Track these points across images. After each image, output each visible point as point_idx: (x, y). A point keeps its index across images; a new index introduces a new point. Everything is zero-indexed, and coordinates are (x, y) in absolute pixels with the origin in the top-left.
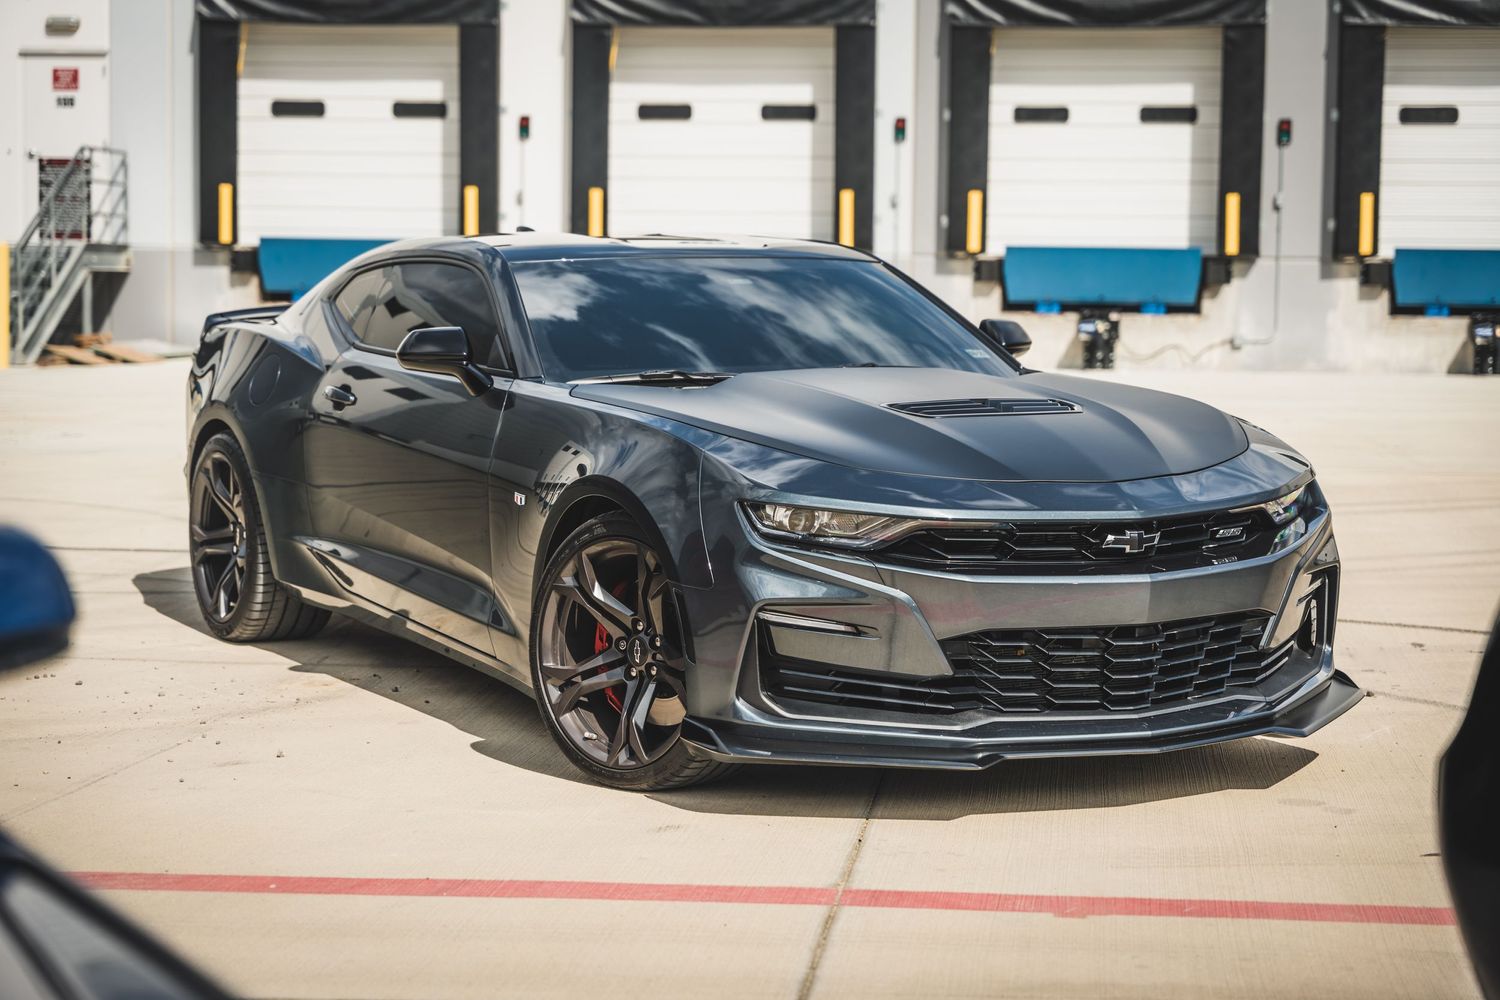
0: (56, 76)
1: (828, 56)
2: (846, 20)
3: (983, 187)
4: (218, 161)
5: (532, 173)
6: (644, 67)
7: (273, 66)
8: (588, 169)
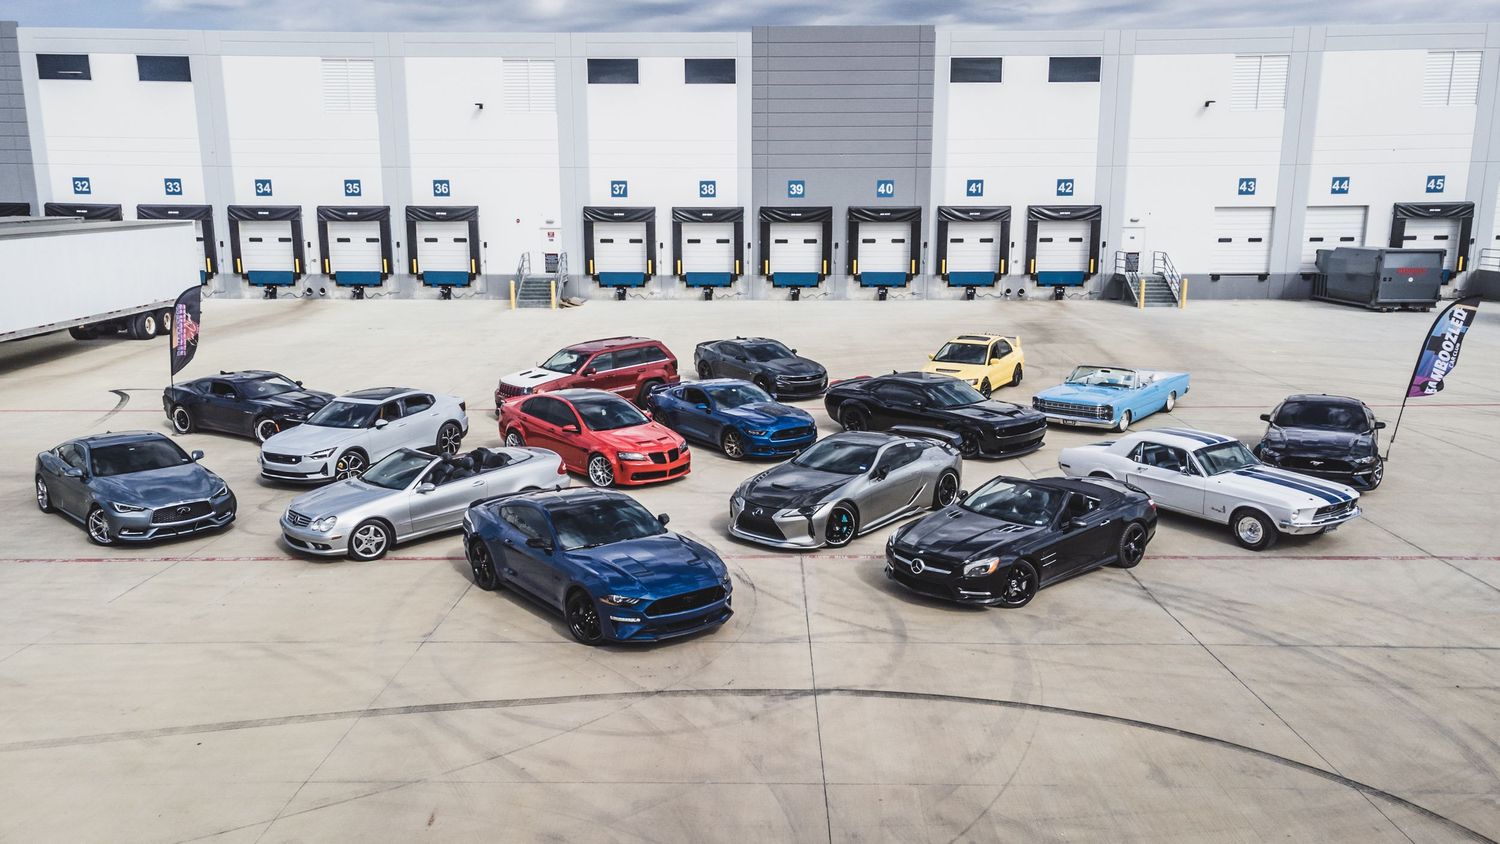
0: (549, 234)
1: (733, 228)
2: (737, 220)
3: (769, 258)
4: (589, 254)
5: (664, 256)
6: (689, 231)
7: (601, 231)
8: (677, 255)
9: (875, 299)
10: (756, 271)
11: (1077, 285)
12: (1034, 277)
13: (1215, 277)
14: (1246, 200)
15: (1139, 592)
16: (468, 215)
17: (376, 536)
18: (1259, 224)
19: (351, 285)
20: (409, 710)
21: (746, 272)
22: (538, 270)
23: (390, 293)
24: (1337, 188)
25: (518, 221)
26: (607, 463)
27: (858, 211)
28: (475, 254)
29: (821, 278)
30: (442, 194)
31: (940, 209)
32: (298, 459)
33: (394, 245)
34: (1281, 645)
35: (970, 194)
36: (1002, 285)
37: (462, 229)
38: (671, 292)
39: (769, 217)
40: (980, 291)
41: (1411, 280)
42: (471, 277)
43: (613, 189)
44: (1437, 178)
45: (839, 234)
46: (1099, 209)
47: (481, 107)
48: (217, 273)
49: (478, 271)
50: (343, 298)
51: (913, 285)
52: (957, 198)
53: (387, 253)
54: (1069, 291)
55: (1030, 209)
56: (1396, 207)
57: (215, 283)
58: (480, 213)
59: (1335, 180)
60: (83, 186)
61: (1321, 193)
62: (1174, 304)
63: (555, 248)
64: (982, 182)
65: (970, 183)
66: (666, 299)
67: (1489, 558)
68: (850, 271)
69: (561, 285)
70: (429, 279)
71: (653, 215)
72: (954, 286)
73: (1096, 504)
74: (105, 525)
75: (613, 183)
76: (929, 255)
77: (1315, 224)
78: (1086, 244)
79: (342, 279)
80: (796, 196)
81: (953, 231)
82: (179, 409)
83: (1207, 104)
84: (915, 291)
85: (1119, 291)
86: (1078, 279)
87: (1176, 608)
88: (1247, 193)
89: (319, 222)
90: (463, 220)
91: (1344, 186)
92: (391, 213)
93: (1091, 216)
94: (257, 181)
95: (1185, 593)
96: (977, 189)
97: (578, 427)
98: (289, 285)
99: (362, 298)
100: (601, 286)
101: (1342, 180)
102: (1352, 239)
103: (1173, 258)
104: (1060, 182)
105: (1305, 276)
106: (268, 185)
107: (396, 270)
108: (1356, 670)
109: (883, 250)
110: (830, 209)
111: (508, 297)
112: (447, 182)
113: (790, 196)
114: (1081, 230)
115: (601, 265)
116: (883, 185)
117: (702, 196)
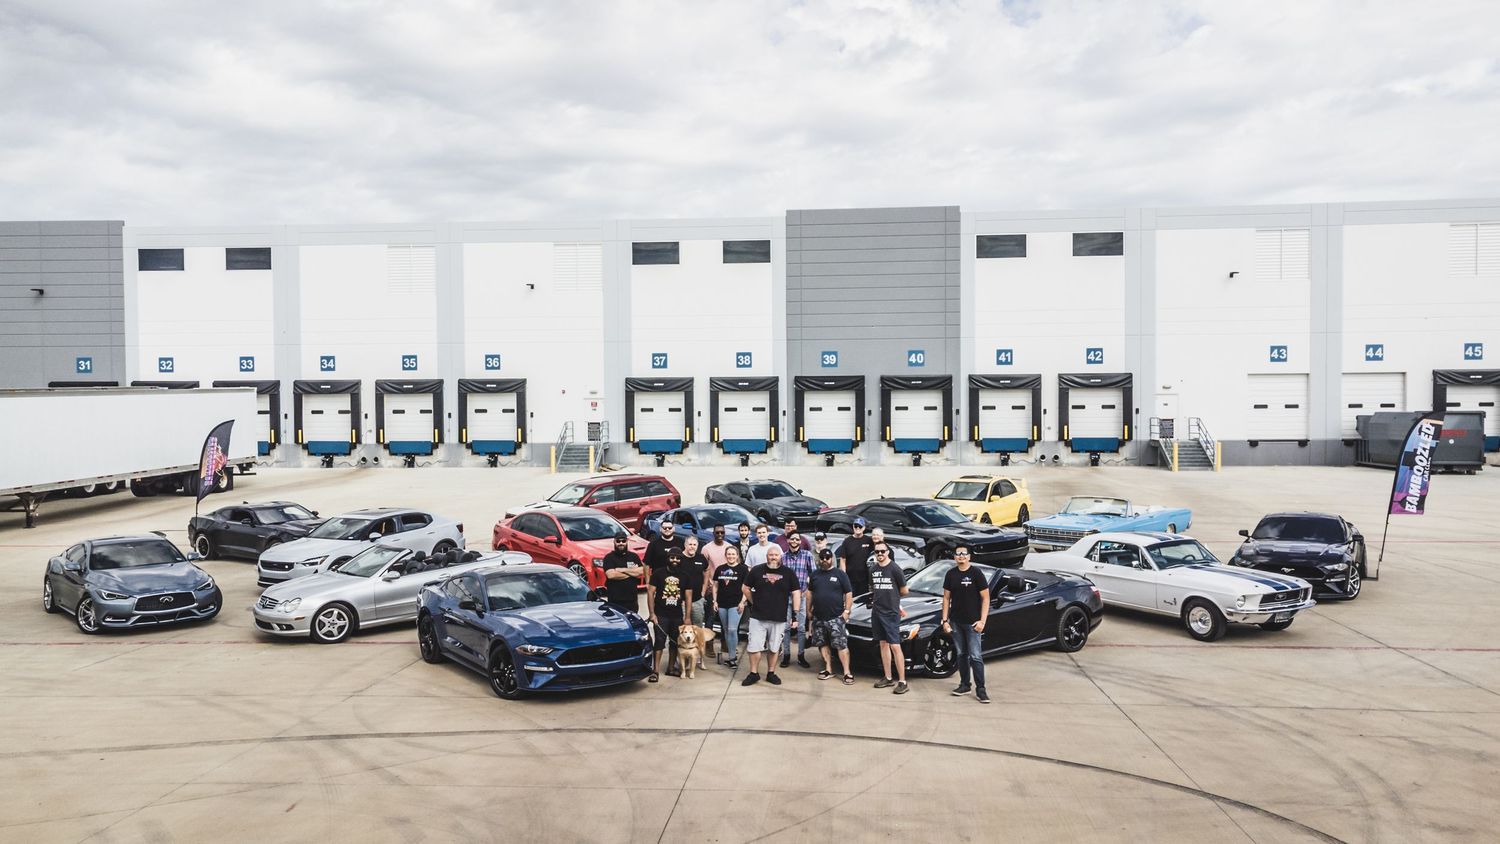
0: (592, 404)
1: (768, 397)
2: (772, 389)
3: (803, 426)
4: (630, 422)
5: (702, 424)
6: (725, 400)
7: (641, 400)
8: (714, 422)
9: (909, 465)
10: (792, 438)
11: (1112, 451)
12: (1068, 443)
13: (1253, 444)
14: (1279, 367)
15: (1074, 669)
16: (517, 387)
17: (339, 619)
18: (1295, 391)
19: (403, 455)
20: (311, 738)
21: (781, 439)
22: (581, 438)
23: (440, 462)
24: (1372, 355)
25: (564, 392)
26: (583, 570)
27: (891, 379)
28: (521, 423)
29: (855, 444)
30: (493, 368)
31: (971, 378)
32: (291, 566)
33: (446, 416)
34: (1196, 706)
35: (1000, 362)
36: (1036, 451)
37: (510, 401)
38: (708, 458)
39: (804, 385)
40: (1014, 457)
41: (1452, 442)
42: (518, 446)
43: (654, 361)
44: (1474, 346)
45: (873, 402)
46: (1130, 376)
47: (532, 287)
48: (280, 443)
49: (524, 440)
50: (395, 466)
51: (946, 451)
52: (988, 367)
53: (438, 424)
54: (1104, 457)
55: (1060, 377)
56: (1435, 373)
57: (276, 453)
58: (527, 385)
59: (1368, 347)
60: (167, 365)
61: (1355, 360)
62: (1210, 469)
63: (598, 417)
64: (1011, 351)
65: (999, 352)
66: (703, 465)
67: (1447, 650)
68: (883, 438)
69: (600, 451)
70: (476, 448)
71: (692, 385)
72: (988, 452)
73: (1033, 586)
74: (92, 614)
75: (654, 355)
76: (962, 421)
77: (1352, 391)
78: (1119, 411)
79: (393, 449)
80: (830, 365)
81: (985, 398)
82: (202, 536)
83: (1231, 275)
84: (949, 457)
85: (1154, 456)
86: (1113, 446)
87: (1103, 680)
88: (1279, 360)
89: (377, 395)
90: (511, 392)
91: (1379, 353)
92: (444, 386)
93: (1123, 384)
94: (322, 358)
95: (1119, 670)
96: (1007, 358)
97: (560, 538)
98: (345, 454)
99: (413, 466)
100: (641, 453)
101: (1376, 348)
102: (1393, 406)
103: (1206, 423)
104: (1089, 351)
105: (1348, 443)
106: (332, 361)
107: (446, 440)
108: (1264, 723)
109: (916, 417)
110: (863, 378)
111: (549, 465)
112: (498, 357)
113: (824, 365)
114: (1114, 397)
115: (642, 433)
116: (914, 355)
117: (738, 366)
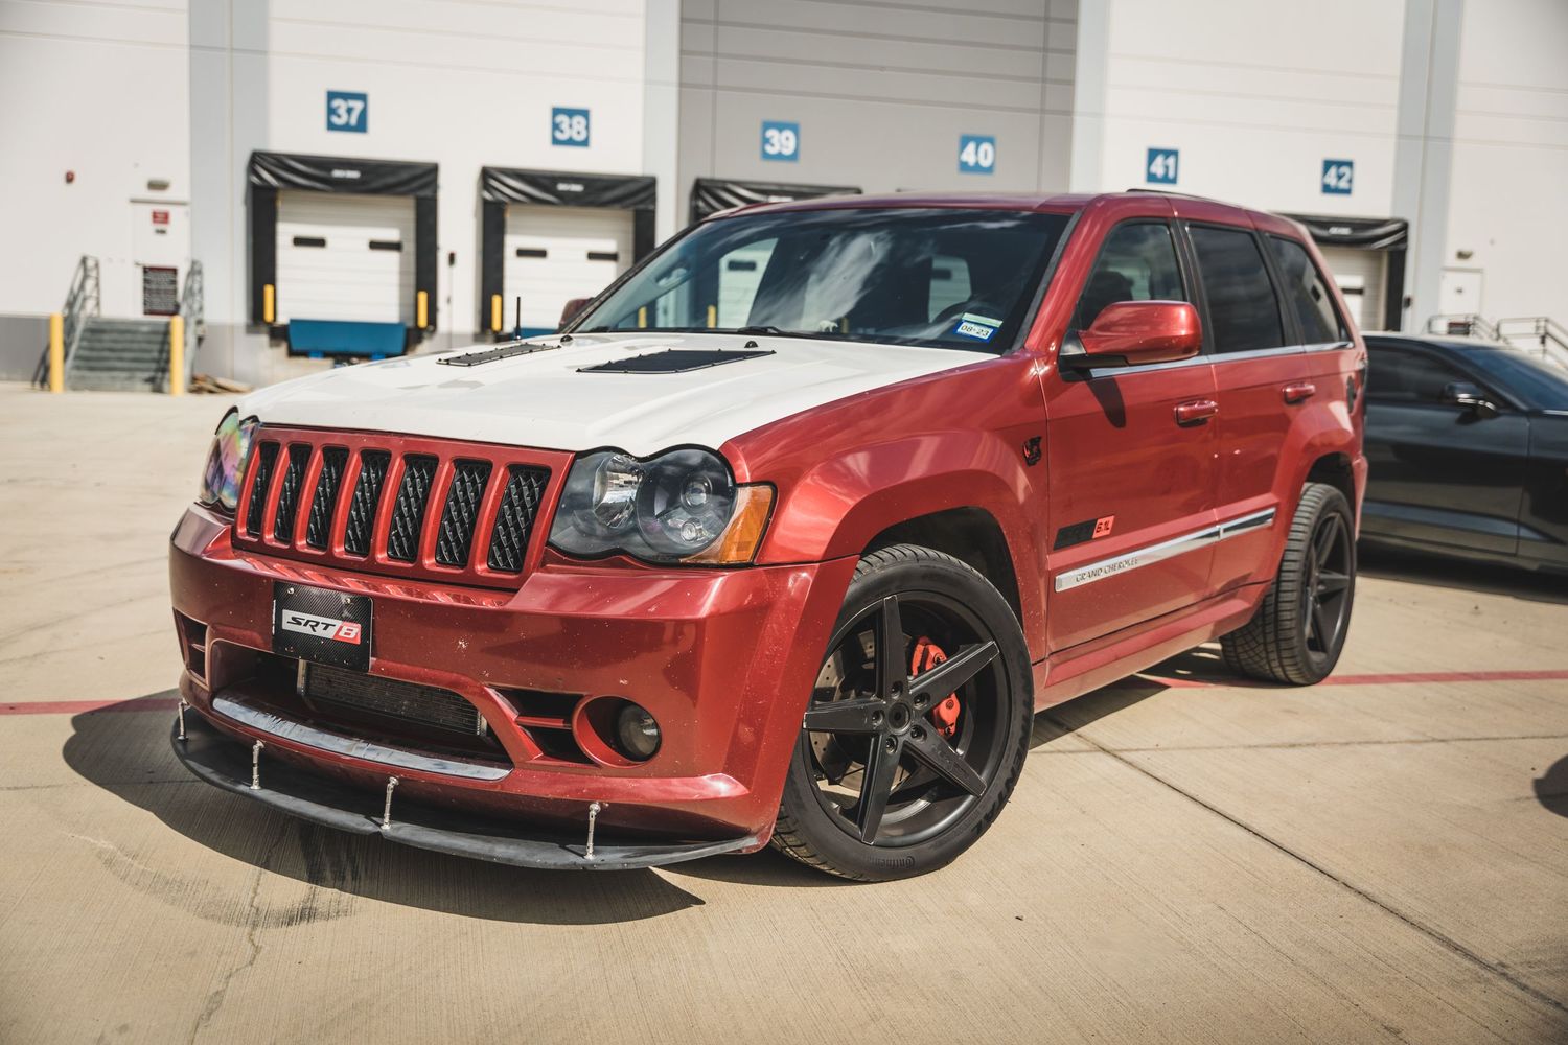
0: (155, 216)
1: (629, 227)
2: (641, 207)
3: (716, 304)
4: (262, 269)
5: (459, 285)
6: (522, 228)
7: (296, 216)
8: (491, 283)
22: (122, 302)
25: (70, 178)
35: (1151, 178)
39: (716, 202)
43: (331, 111)
46: (1404, 226)
63: (172, 251)
64: (1175, 153)
65: (1153, 154)
71: (433, 182)
75: (332, 96)
78: (1376, 302)
80: (779, 157)
93: (1387, 243)
96: (1167, 168)
100: (293, 355)
104: (1328, 165)
113: (766, 156)
114: (1365, 271)
115: (295, 302)
116: (971, 147)
117: (556, 141)
